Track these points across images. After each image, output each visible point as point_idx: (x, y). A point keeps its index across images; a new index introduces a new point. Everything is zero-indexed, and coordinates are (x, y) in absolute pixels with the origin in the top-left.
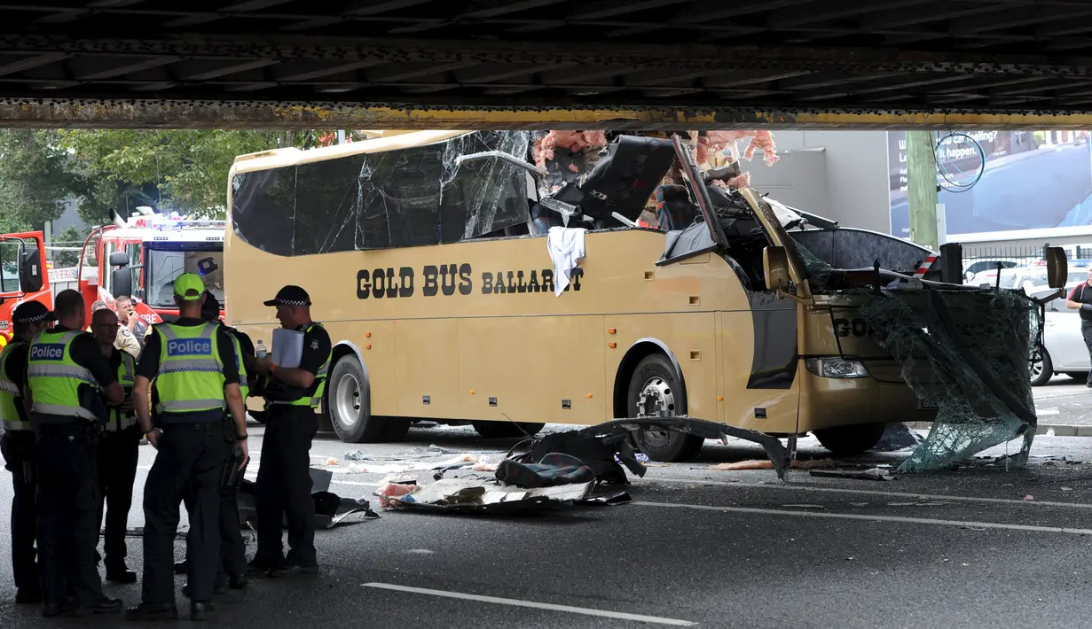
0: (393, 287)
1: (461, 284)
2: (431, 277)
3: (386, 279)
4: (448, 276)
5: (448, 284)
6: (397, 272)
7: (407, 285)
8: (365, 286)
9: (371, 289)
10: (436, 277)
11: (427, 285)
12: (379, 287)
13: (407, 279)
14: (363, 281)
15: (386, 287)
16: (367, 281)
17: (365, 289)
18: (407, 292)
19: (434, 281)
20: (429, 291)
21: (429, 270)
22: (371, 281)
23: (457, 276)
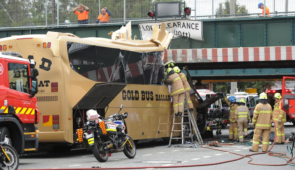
0: (133, 97)
1: (151, 97)
2: (143, 94)
3: (131, 94)
4: (148, 95)
5: (148, 97)
6: (134, 92)
7: (137, 97)
8: (125, 96)
9: (127, 97)
10: (144, 95)
11: (142, 97)
12: (129, 96)
13: (137, 94)
14: (124, 94)
15: (131, 97)
16: (126, 94)
17: (125, 97)
18: (137, 99)
19: (144, 96)
20: (143, 99)
21: (143, 92)
22: (127, 94)
23: (150, 95)
